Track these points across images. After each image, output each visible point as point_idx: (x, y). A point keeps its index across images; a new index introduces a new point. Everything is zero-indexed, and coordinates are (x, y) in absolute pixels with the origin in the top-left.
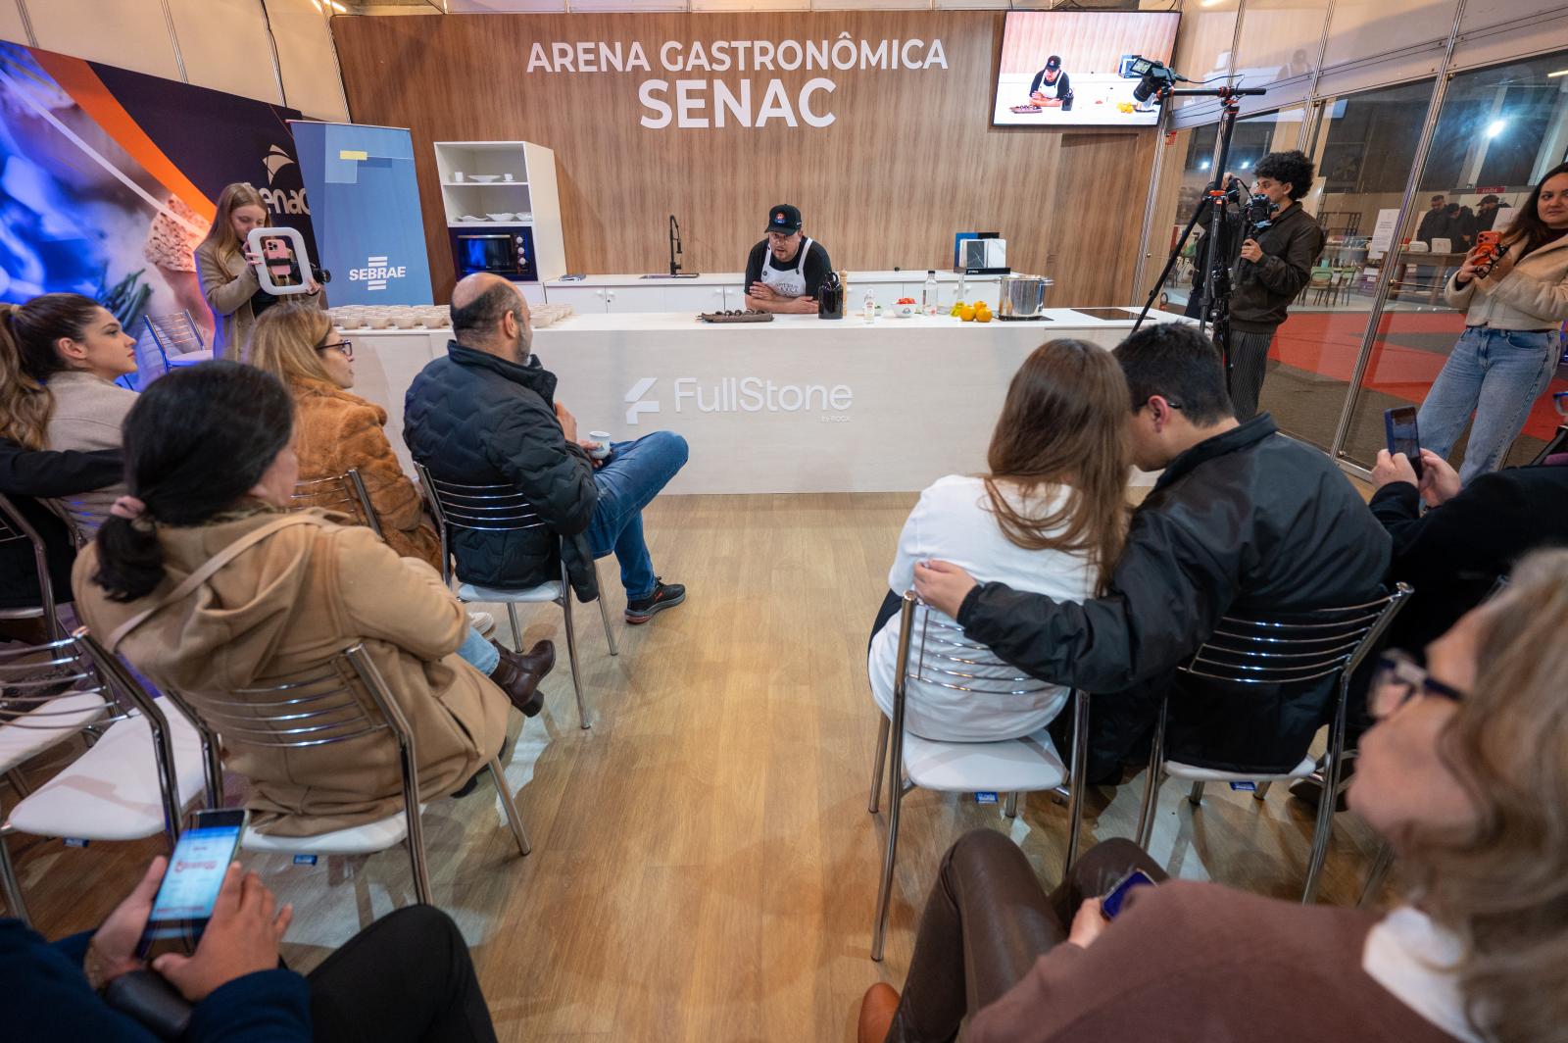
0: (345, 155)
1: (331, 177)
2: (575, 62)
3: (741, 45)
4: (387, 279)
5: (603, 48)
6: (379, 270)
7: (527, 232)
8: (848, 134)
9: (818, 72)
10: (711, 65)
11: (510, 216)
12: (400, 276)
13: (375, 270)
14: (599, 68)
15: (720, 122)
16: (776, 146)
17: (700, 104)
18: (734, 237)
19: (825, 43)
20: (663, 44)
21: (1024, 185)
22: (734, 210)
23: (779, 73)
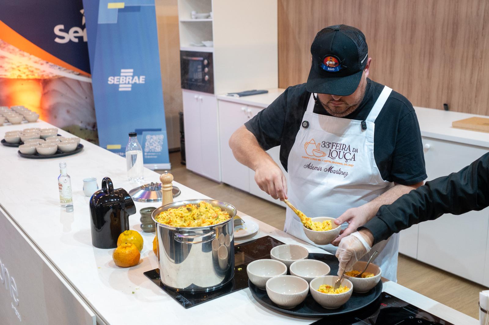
0: (112, 6)
1: (102, 20)
4: (132, 84)
6: (128, 78)
7: (211, 57)
12: (141, 82)
13: (125, 78)
22: (394, 41)
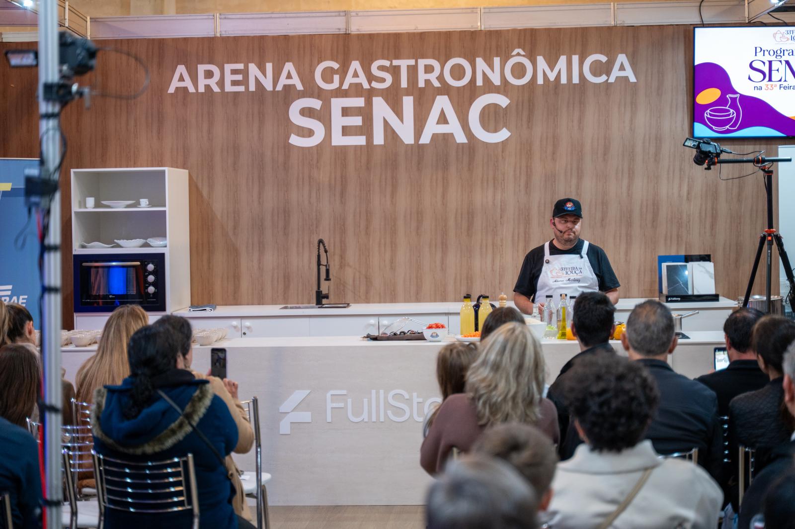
2: (221, 83)
3: (404, 64)
5: (253, 69)
6: (3, 299)
7: (159, 259)
8: (526, 149)
9: (489, 87)
10: (370, 83)
11: (140, 241)
14: (247, 87)
15: (379, 139)
16: (443, 163)
17: (357, 121)
18: (392, 261)
19: (497, 61)
20: (318, 65)
21: (739, 200)
22: (394, 232)
23: (445, 89)
